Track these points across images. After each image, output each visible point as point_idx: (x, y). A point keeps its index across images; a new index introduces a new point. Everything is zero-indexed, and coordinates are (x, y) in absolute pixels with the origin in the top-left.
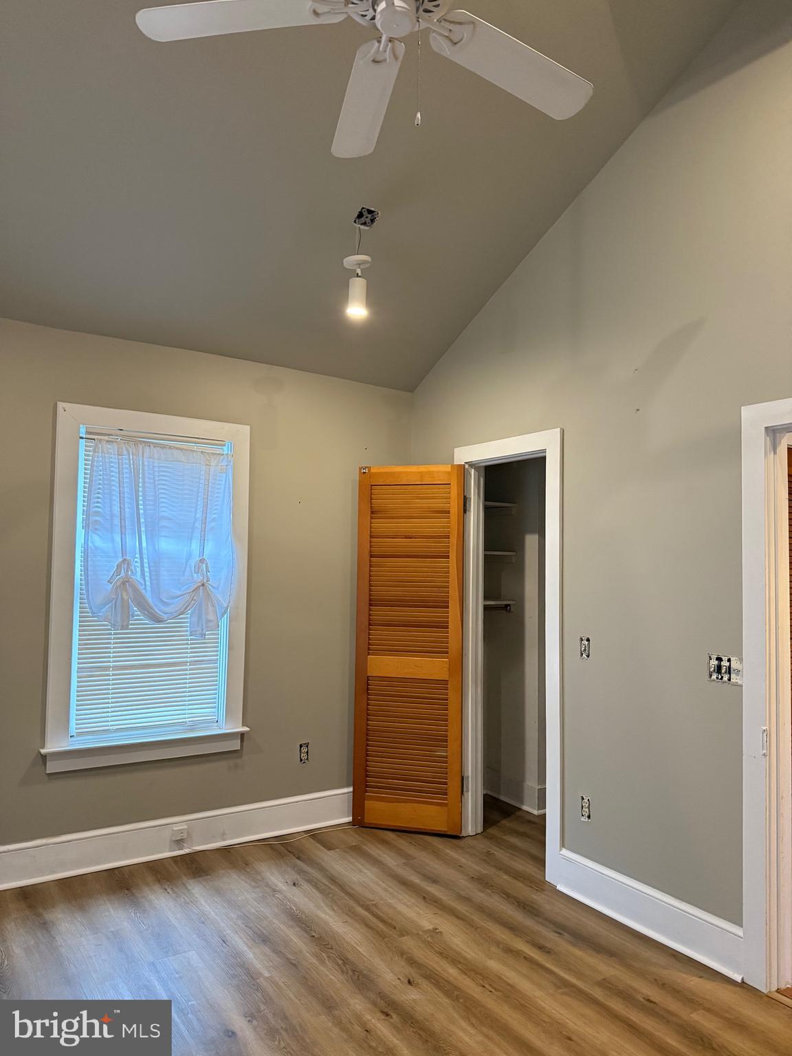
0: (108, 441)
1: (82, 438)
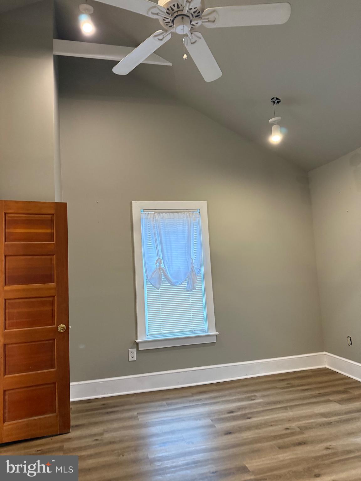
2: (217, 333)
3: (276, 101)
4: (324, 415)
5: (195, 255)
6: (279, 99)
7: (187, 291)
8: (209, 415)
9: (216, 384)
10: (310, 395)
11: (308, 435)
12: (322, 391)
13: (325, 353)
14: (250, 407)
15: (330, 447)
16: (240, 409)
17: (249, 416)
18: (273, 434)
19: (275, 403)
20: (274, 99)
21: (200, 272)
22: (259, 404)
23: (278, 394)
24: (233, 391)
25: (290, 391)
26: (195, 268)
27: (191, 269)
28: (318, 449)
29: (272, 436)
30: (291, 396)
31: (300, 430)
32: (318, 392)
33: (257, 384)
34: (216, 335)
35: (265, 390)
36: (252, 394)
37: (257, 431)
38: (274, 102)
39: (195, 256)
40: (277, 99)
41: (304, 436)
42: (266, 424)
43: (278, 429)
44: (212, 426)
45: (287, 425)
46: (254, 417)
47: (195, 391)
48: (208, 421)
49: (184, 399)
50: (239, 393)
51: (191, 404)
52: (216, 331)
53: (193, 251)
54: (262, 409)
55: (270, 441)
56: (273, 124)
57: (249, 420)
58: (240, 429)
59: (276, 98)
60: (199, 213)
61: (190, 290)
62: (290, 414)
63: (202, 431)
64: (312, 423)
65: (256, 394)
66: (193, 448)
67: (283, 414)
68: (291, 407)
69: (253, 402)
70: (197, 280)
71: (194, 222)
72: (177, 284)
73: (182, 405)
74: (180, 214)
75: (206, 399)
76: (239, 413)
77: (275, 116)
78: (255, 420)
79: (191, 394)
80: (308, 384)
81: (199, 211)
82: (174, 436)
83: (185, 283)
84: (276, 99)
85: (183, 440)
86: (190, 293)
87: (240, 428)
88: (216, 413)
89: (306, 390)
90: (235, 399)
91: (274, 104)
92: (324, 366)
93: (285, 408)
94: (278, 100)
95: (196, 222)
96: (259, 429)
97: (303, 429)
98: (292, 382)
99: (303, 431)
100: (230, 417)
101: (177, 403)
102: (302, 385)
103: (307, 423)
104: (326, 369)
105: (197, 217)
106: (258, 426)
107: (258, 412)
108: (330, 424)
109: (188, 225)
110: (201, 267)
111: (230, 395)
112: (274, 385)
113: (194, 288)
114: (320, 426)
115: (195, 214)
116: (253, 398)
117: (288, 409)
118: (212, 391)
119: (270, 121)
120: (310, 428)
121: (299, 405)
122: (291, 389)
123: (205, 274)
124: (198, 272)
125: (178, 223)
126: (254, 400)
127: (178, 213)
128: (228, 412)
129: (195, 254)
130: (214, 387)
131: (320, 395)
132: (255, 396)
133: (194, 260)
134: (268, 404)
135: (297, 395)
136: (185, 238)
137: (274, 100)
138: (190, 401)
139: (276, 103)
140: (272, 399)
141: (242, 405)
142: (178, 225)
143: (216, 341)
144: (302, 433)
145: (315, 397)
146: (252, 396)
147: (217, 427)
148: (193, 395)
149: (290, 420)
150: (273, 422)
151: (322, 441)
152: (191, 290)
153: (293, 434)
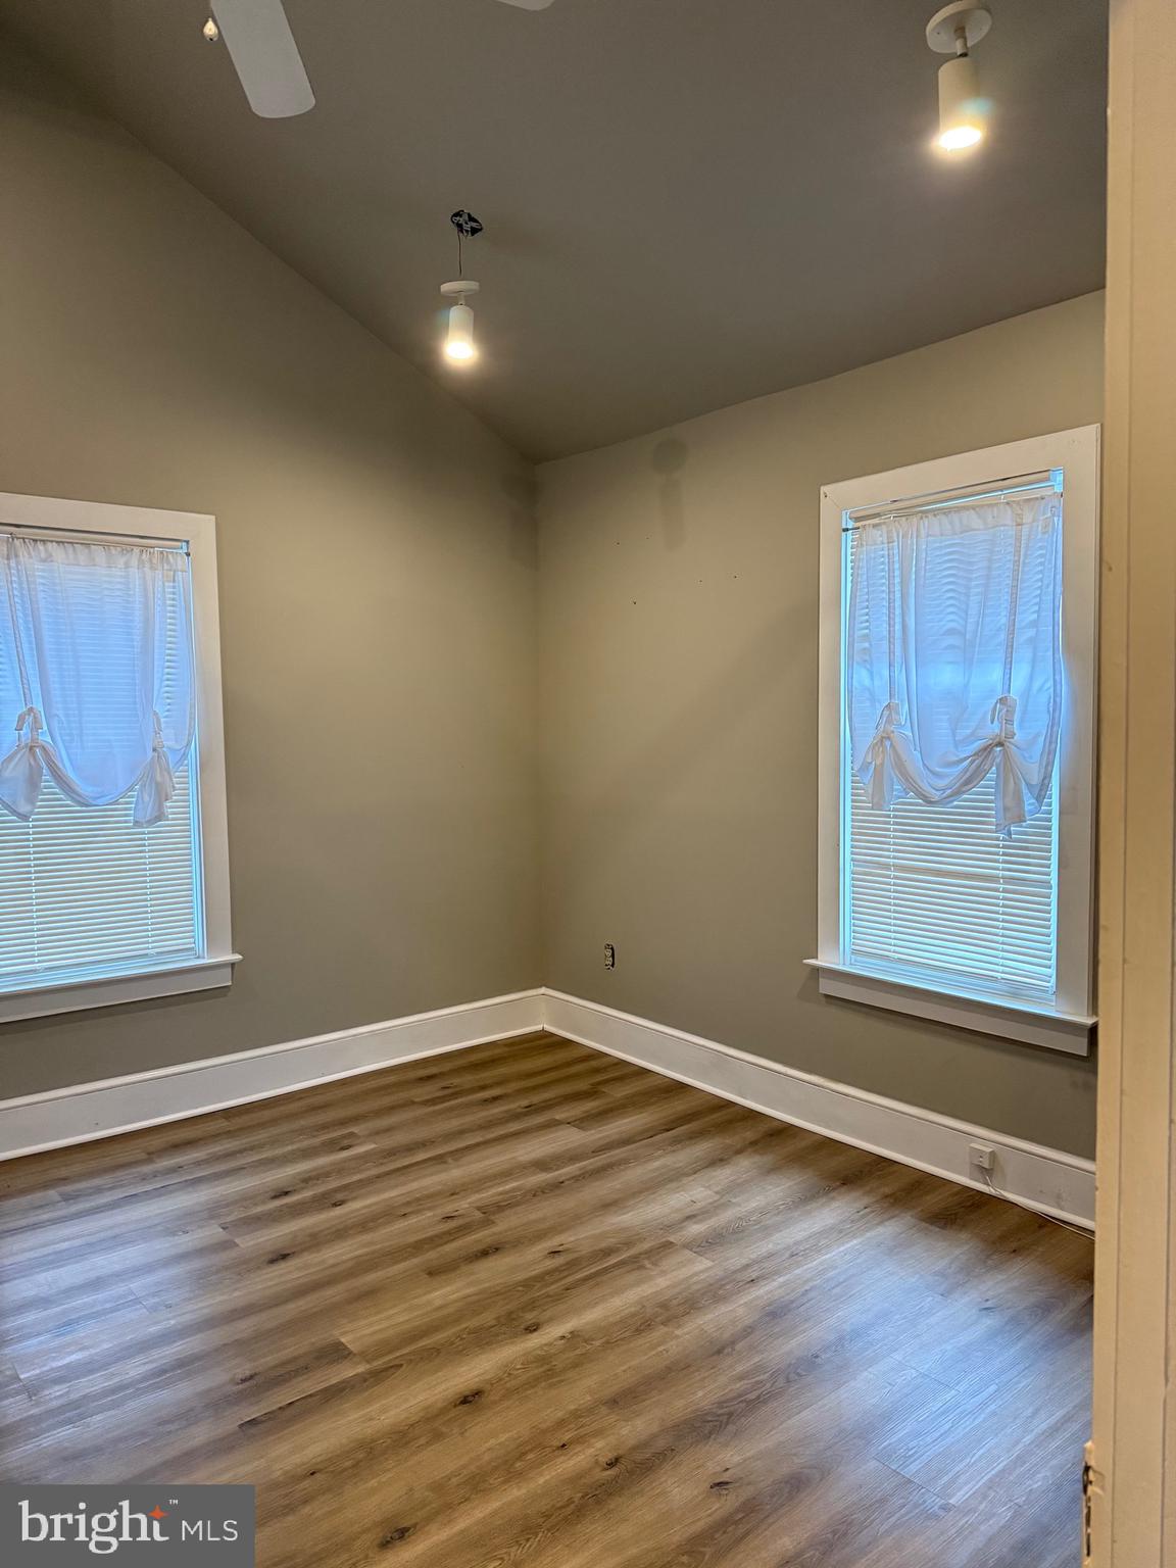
0: (875, 526)
1: (846, 530)
2: (238, 957)
3: (467, 225)
4: (541, 1165)
5: (169, 701)
6: (475, 221)
7: (137, 823)
8: (213, 1212)
9: (227, 1113)
10: (506, 1112)
11: (505, 1224)
12: (536, 1098)
13: (543, 990)
14: (339, 1169)
15: (560, 1248)
16: (307, 1180)
17: (339, 1197)
18: (412, 1239)
19: (410, 1148)
20: (461, 216)
21: (186, 762)
22: (364, 1158)
23: (417, 1121)
24: (285, 1127)
25: (451, 1109)
26: (169, 748)
27: (154, 750)
28: (530, 1260)
29: (409, 1246)
30: (454, 1123)
31: (482, 1215)
32: (525, 1103)
33: (355, 1098)
34: (233, 965)
35: (379, 1113)
36: (345, 1131)
37: (367, 1237)
38: (460, 226)
39: (169, 704)
40: (471, 219)
41: (495, 1229)
42: (390, 1214)
43: (424, 1222)
44: (226, 1245)
45: (449, 1208)
46: (354, 1199)
47: (157, 1142)
48: (213, 1232)
49: (119, 1174)
50: (301, 1131)
51: (149, 1187)
52: (234, 951)
53: (161, 687)
54: (375, 1172)
55: (405, 1259)
56: (451, 301)
57: (338, 1211)
58: (315, 1241)
59: (469, 214)
60: (188, 554)
61: (148, 821)
62: (455, 1173)
63: (197, 1264)
64: (514, 1190)
65: (355, 1129)
66: (172, 1322)
67: (436, 1179)
68: (457, 1154)
69: (345, 1154)
70: (174, 789)
71: (166, 584)
72: (99, 802)
73: (119, 1194)
74: (113, 552)
75: (198, 1163)
76: (307, 1194)
77: (460, 276)
78: (357, 1206)
79: (144, 1156)
80: (499, 1084)
81: (185, 547)
82: (100, 1296)
83: (129, 797)
84: (467, 218)
85: (137, 1301)
86: (146, 830)
87: (313, 1236)
88: (235, 1202)
89: (495, 1099)
90: (293, 1152)
91: (461, 235)
92: (539, 1027)
93: (440, 1159)
94: (474, 225)
95: (174, 587)
96: (371, 1230)
97: (490, 1212)
98: (456, 1081)
99: (492, 1218)
100: (280, 1209)
101: (99, 1190)
102: (483, 1088)
103: (501, 1194)
104: (544, 1035)
105: (179, 568)
106: (365, 1224)
107: (362, 1183)
108: (557, 1185)
109: (146, 596)
110: (188, 744)
111: (274, 1142)
112: (403, 1095)
113: (160, 817)
114: (534, 1195)
115: (170, 556)
116: (346, 1142)
117: (450, 1160)
118: (215, 1137)
119: (446, 287)
120: (510, 1206)
121: (478, 1145)
122: (453, 1102)
123: (204, 765)
124: (180, 762)
125: (106, 586)
126: (348, 1147)
127: (106, 546)
128: (273, 1194)
129: (168, 698)
130: (223, 1124)
131: (532, 1110)
132: (352, 1134)
133: (162, 720)
134: (392, 1153)
135: (469, 1119)
136: (132, 640)
137: (461, 220)
138: (144, 1178)
139: (467, 231)
140: (400, 1138)
141: (315, 1169)
142: (106, 592)
143: (230, 984)
144: (487, 1222)
145: (516, 1116)
146: (344, 1137)
147: (242, 1246)
148: (151, 1156)
149: (454, 1193)
150: (408, 1203)
151: (540, 1236)
152: (151, 822)
153: (465, 1229)
